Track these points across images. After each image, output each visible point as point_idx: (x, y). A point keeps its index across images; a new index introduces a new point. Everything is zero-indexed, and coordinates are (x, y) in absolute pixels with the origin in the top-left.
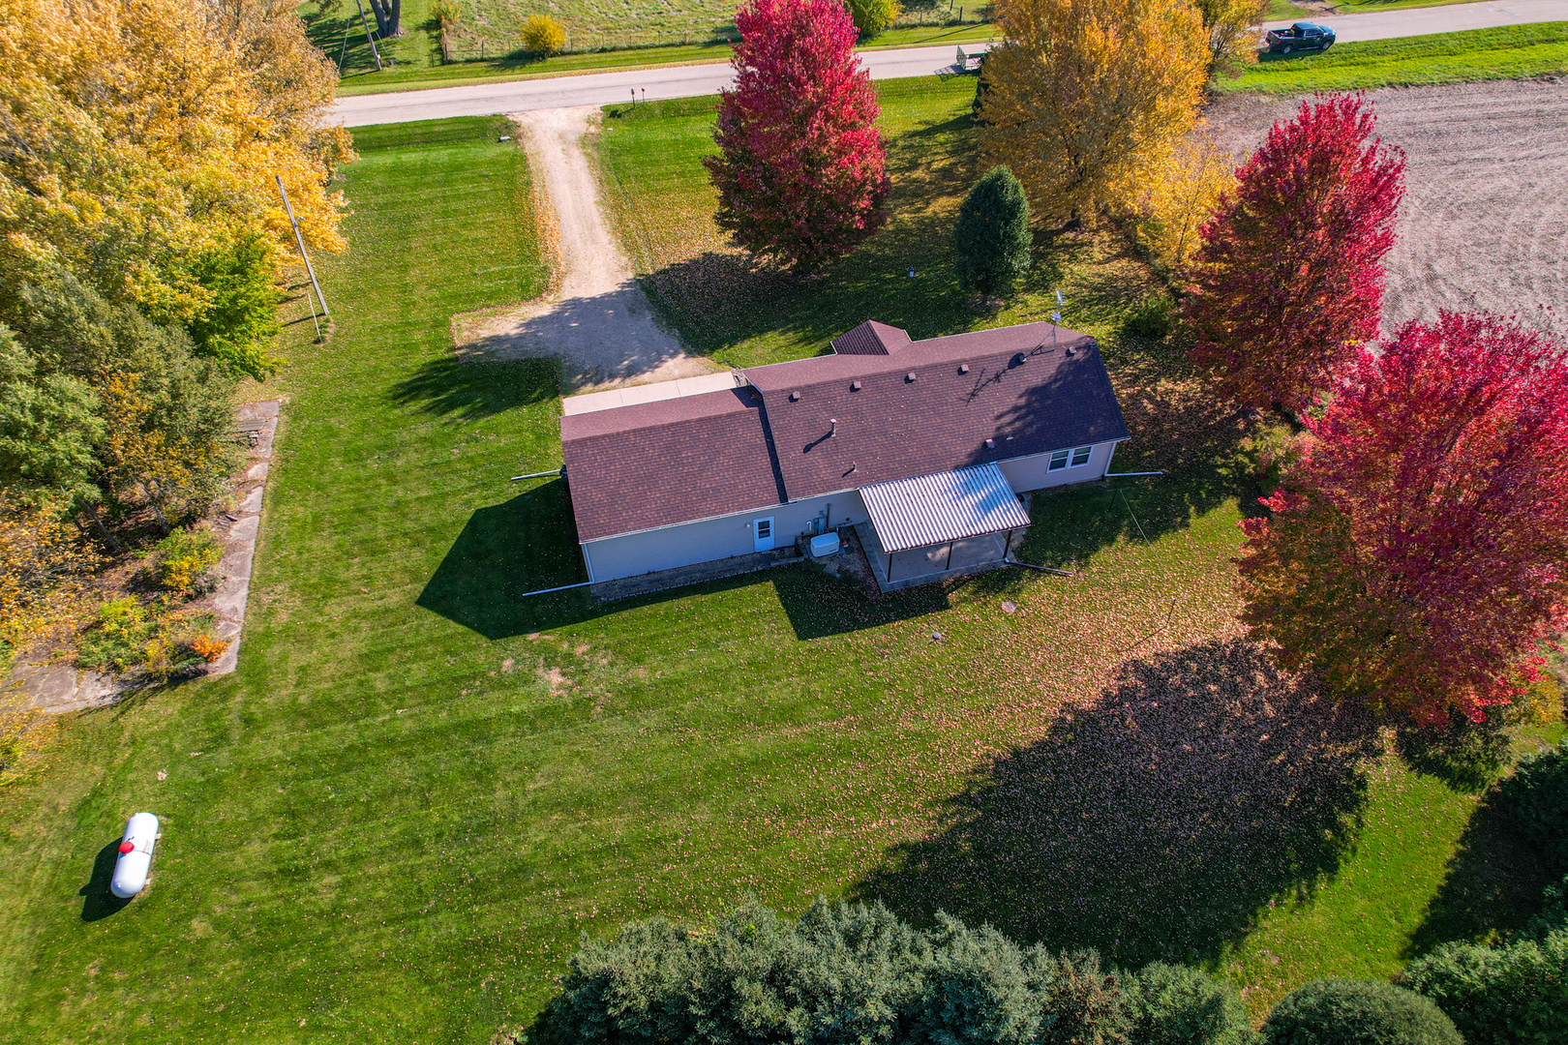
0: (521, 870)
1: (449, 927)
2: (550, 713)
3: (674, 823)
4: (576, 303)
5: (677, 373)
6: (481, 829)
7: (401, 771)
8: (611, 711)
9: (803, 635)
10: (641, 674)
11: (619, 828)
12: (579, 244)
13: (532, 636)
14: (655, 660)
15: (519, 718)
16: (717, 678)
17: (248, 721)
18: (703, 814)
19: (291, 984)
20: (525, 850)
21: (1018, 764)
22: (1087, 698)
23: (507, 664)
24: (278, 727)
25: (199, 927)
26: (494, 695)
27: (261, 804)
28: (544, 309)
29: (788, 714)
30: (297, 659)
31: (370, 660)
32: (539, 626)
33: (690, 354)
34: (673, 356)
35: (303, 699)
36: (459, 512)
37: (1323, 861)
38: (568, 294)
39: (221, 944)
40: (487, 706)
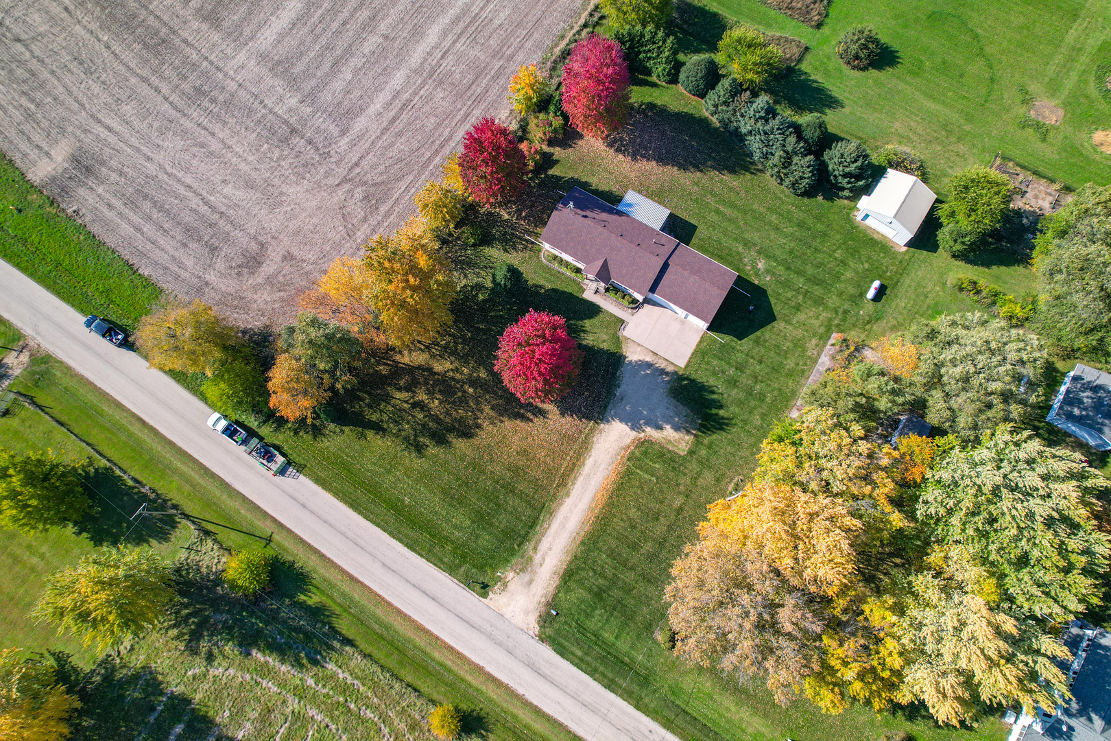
0: (798, 226)
1: (820, 227)
2: (768, 257)
3: (762, 209)
4: (632, 428)
5: (639, 349)
6: (801, 241)
7: (810, 270)
8: (755, 245)
9: (695, 228)
10: (740, 249)
11: (774, 218)
12: (602, 466)
13: (756, 282)
14: (735, 249)
15: (776, 260)
16: (725, 233)
17: (836, 313)
18: (755, 207)
19: (853, 240)
20: (795, 228)
21: (682, 167)
22: (654, 163)
23: (768, 279)
24: (830, 305)
25: (866, 266)
26: (777, 272)
27: (843, 285)
28: (650, 431)
29: (717, 212)
30: (816, 323)
31: (798, 308)
32: (753, 284)
33: (625, 357)
34: (630, 362)
35: (821, 309)
36: (746, 344)
37: (652, 106)
38: (633, 434)
39: (863, 258)
40: (781, 269)
